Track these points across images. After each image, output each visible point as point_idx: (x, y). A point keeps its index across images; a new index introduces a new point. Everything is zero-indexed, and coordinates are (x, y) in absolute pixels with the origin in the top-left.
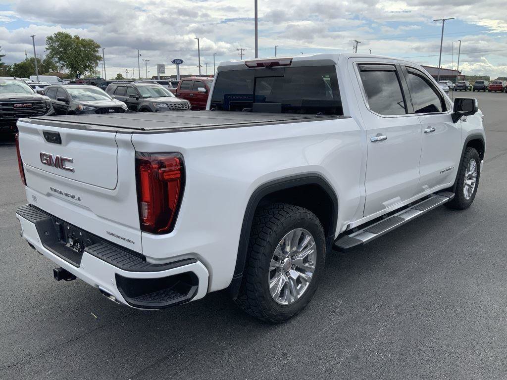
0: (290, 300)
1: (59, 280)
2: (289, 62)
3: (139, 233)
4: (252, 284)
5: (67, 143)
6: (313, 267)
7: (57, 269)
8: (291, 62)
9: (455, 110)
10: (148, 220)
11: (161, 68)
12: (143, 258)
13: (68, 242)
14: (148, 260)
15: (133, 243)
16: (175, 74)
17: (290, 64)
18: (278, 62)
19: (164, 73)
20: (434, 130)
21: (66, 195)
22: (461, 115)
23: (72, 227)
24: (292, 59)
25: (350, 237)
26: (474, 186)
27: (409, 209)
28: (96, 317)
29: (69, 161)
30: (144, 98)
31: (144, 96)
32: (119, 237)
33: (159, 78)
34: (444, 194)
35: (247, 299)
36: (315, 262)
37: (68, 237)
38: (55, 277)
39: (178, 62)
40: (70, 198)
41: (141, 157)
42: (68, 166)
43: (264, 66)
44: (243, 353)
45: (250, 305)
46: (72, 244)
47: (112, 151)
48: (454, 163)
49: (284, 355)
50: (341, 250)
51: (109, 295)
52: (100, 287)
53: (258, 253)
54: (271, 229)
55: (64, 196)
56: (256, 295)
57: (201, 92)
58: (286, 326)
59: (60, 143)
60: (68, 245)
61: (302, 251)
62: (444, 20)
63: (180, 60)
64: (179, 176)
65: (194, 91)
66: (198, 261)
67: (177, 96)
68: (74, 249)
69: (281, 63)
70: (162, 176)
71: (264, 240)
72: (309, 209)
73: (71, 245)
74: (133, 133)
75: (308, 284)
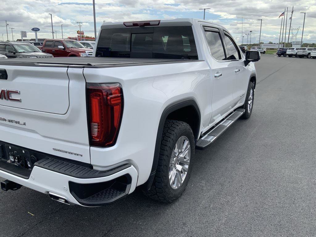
0: (178, 185)
1: (7, 190)
2: (157, 23)
3: (88, 147)
4: (160, 178)
5: (14, 78)
6: (189, 161)
7: (4, 181)
8: (159, 23)
9: (246, 58)
10: (97, 137)
11: (24, 34)
12: (90, 166)
13: (9, 159)
14: (94, 168)
15: (81, 156)
16: (34, 38)
17: (158, 24)
18: (149, 23)
19: (26, 37)
20: (239, 71)
21: (9, 121)
22: (249, 61)
23: (13, 146)
24: (160, 21)
25: (203, 140)
26: (251, 105)
27: (226, 120)
28: (33, 215)
29: (16, 92)
30: (20, 53)
31: (19, 51)
32: (66, 152)
33: (22, 40)
34: (239, 110)
35: (155, 188)
36: (190, 158)
37: (9, 155)
38: (2, 188)
39: (36, 30)
40: (14, 124)
41: (90, 87)
42: (13, 96)
43: (138, 26)
44: (156, 227)
45: (157, 192)
46: (13, 160)
47: (64, 83)
48: (245, 91)
49: (184, 224)
50: (201, 149)
51: (58, 198)
52: (50, 193)
53: (163, 155)
54: (170, 138)
55: (7, 123)
56: (163, 185)
57: (61, 49)
58: (177, 204)
59: (6, 78)
60: (9, 161)
61: (184, 151)
62: (205, 9)
63: (38, 29)
64: (120, 101)
65: (55, 48)
66: (132, 166)
67: (43, 52)
68: (15, 164)
69: (151, 23)
70: (110, 101)
71: (166, 146)
72: (187, 123)
73: (11, 161)
74: (84, 67)
75: (186, 173)
